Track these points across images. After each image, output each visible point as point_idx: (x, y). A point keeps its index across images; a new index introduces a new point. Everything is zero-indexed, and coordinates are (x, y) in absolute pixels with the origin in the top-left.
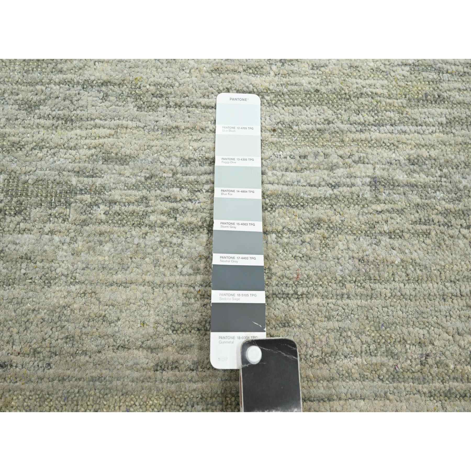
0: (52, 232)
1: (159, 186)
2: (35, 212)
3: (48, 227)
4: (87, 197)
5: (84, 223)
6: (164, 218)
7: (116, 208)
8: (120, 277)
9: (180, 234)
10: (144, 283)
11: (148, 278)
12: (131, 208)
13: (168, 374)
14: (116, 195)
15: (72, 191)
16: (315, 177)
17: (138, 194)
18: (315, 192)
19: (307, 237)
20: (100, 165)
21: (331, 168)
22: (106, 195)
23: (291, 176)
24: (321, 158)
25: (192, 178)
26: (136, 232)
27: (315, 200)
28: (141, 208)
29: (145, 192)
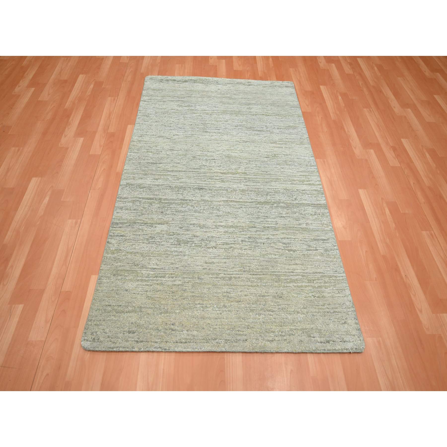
0: (185, 248)
1: (204, 241)
2: (182, 245)
3: (185, 247)
4: (191, 243)
5: (191, 247)
6: (205, 246)
7: (196, 244)
8: (197, 255)
9: (207, 248)
10: (201, 256)
11: (202, 255)
12: (199, 244)
13: (205, 270)
14: (196, 242)
15: (188, 242)
16: (231, 240)
17: (200, 242)
18: (231, 242)
19: (230, 250)
20: (193, 237)
21: (234, 238)
22: (194, 242)
23: (227, 240)
24: (232, 237)
25: (209, 240)
26: (199, 248)
27: (231, 244)
28: (200, 244)
29: (201, 242)
